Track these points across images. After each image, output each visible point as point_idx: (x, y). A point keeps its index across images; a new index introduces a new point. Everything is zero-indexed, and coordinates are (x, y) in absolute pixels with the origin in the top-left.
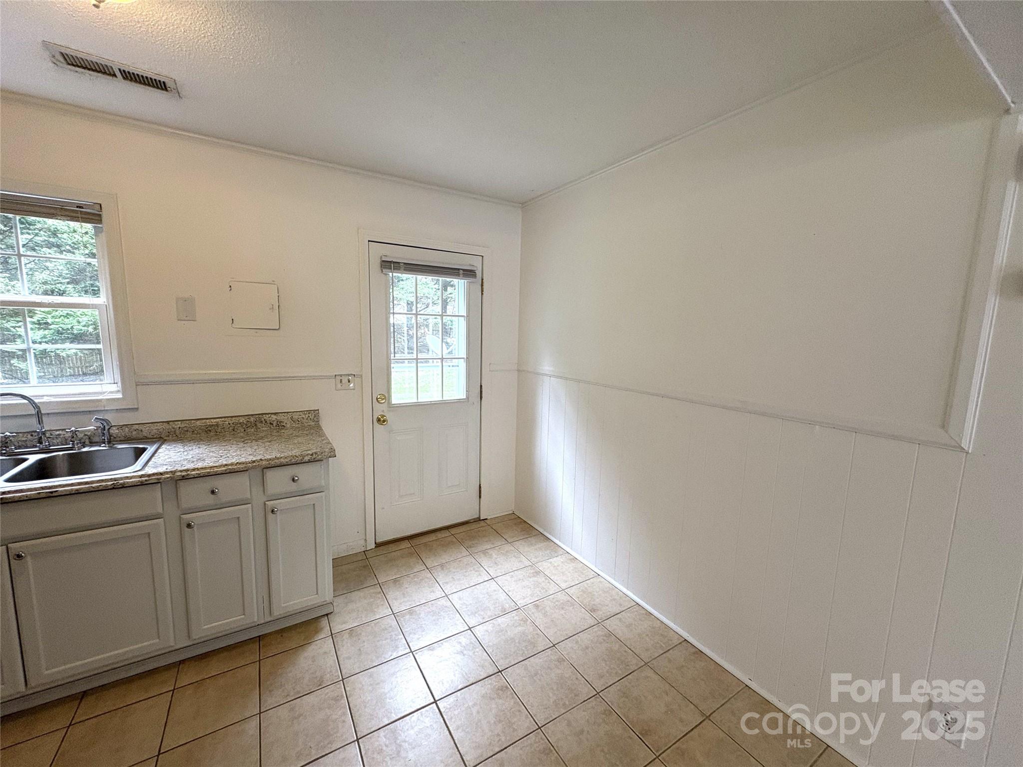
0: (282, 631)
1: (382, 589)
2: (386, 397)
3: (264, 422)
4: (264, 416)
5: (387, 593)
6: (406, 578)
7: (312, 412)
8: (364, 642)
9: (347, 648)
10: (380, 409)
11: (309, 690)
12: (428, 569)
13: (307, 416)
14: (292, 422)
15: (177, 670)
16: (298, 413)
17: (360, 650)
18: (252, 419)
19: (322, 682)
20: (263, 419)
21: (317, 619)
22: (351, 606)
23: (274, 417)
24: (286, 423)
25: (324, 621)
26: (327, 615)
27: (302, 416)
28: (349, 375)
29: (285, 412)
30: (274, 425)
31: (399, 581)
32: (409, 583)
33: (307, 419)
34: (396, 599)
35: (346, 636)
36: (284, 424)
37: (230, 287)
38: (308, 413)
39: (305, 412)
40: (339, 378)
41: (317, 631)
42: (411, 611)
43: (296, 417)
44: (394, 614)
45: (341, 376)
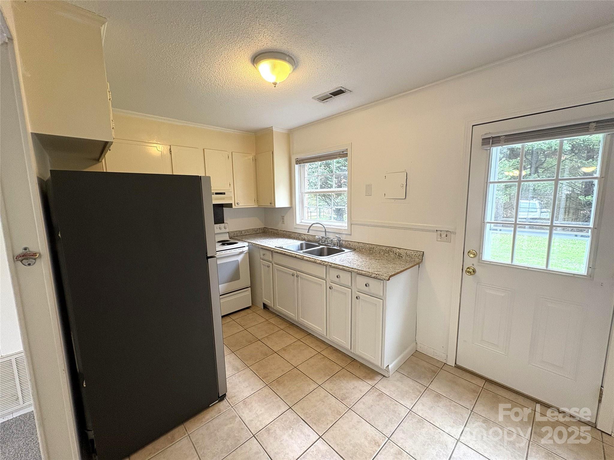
0: (362, 365)
1: (424, 392)
2: (477, 254)
3: (392, 252)
4: (394, 248)
5: (424, 396)
6: (448, 401)
7: (419, 252)
8: (378, 405)
9: (369, 399)
10: (470, 262)
11: (338, 397)
12: (472, 411)
13: (415, 254)
14: (406, 256)
15: (327, 347)
16: (411, 251)
17: (372, 406)
18: (388, 249)
19: (344, 400)
20: (392, 250)
21: (379, 374)
22: (399, 384)
23: (398, 250)
24: (403, 256)
25: (379, 378)
26: (384, 376)
27: (412, 253)
28: (447, 231)
29: (404, 249)
30: (397, 255)
31: (440, 398)
32: (444, 405)
33: (415, 256)
34: (423, 405)
35: (376, 394)
36: (402, 256)
37: (385, 176)
38: (416, 252)
39: (415, 251)
40: (439, 232)
41: (371, 379)
42: (422, 420)
43: (408, 252)
44: (410, 410)
45: (441, 231)
